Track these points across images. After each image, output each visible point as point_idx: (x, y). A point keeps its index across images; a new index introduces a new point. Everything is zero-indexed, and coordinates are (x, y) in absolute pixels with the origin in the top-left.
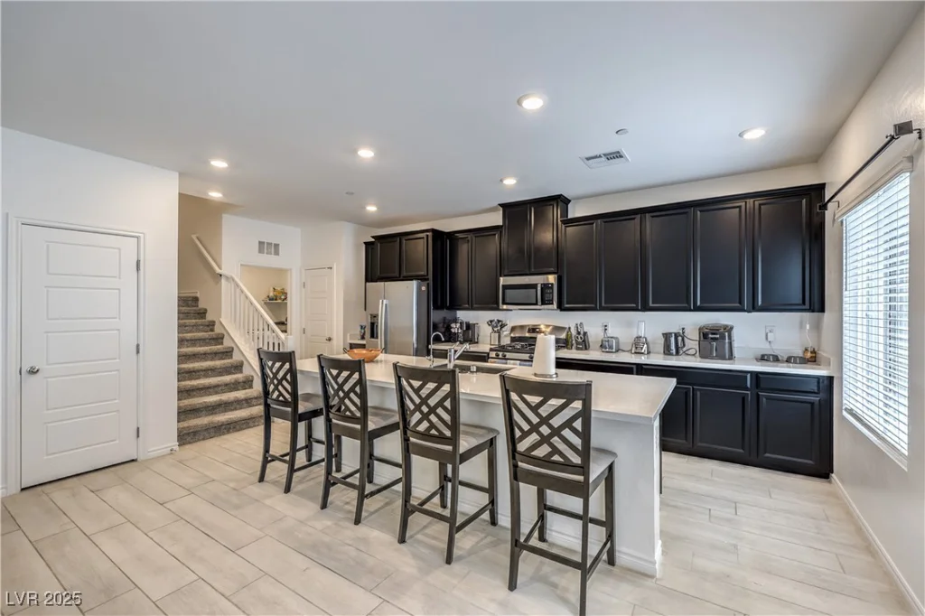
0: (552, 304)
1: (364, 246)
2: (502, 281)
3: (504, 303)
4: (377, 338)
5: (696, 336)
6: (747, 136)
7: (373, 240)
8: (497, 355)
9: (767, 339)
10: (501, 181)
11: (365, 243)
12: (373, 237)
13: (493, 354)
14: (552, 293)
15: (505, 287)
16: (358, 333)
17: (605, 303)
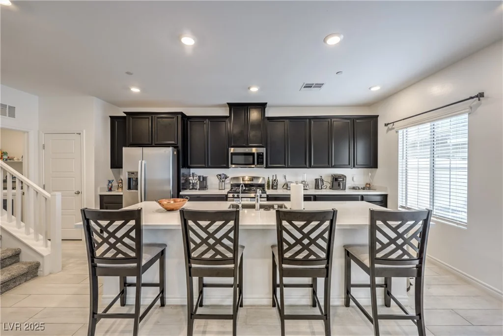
0: (263, 164)
1: (110, 118)
2: (232, 150)
3: (232, 164)
4: (137, 189)
5: (330, 180)
6: (373, 89)
7: (125, 115)
8: (233, 196)
9: (353, 180)
10: (249, 88)
11: (110, 116)
12: (125, 113)
13: (230, 195)
14: (263, 158)
15: (232, 154)
16: (106, 186)
17: (291, 164)
